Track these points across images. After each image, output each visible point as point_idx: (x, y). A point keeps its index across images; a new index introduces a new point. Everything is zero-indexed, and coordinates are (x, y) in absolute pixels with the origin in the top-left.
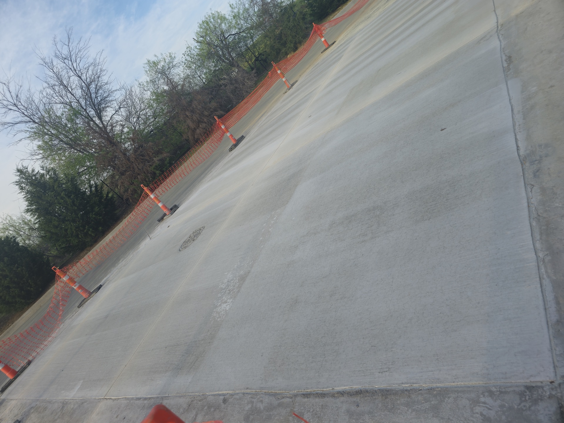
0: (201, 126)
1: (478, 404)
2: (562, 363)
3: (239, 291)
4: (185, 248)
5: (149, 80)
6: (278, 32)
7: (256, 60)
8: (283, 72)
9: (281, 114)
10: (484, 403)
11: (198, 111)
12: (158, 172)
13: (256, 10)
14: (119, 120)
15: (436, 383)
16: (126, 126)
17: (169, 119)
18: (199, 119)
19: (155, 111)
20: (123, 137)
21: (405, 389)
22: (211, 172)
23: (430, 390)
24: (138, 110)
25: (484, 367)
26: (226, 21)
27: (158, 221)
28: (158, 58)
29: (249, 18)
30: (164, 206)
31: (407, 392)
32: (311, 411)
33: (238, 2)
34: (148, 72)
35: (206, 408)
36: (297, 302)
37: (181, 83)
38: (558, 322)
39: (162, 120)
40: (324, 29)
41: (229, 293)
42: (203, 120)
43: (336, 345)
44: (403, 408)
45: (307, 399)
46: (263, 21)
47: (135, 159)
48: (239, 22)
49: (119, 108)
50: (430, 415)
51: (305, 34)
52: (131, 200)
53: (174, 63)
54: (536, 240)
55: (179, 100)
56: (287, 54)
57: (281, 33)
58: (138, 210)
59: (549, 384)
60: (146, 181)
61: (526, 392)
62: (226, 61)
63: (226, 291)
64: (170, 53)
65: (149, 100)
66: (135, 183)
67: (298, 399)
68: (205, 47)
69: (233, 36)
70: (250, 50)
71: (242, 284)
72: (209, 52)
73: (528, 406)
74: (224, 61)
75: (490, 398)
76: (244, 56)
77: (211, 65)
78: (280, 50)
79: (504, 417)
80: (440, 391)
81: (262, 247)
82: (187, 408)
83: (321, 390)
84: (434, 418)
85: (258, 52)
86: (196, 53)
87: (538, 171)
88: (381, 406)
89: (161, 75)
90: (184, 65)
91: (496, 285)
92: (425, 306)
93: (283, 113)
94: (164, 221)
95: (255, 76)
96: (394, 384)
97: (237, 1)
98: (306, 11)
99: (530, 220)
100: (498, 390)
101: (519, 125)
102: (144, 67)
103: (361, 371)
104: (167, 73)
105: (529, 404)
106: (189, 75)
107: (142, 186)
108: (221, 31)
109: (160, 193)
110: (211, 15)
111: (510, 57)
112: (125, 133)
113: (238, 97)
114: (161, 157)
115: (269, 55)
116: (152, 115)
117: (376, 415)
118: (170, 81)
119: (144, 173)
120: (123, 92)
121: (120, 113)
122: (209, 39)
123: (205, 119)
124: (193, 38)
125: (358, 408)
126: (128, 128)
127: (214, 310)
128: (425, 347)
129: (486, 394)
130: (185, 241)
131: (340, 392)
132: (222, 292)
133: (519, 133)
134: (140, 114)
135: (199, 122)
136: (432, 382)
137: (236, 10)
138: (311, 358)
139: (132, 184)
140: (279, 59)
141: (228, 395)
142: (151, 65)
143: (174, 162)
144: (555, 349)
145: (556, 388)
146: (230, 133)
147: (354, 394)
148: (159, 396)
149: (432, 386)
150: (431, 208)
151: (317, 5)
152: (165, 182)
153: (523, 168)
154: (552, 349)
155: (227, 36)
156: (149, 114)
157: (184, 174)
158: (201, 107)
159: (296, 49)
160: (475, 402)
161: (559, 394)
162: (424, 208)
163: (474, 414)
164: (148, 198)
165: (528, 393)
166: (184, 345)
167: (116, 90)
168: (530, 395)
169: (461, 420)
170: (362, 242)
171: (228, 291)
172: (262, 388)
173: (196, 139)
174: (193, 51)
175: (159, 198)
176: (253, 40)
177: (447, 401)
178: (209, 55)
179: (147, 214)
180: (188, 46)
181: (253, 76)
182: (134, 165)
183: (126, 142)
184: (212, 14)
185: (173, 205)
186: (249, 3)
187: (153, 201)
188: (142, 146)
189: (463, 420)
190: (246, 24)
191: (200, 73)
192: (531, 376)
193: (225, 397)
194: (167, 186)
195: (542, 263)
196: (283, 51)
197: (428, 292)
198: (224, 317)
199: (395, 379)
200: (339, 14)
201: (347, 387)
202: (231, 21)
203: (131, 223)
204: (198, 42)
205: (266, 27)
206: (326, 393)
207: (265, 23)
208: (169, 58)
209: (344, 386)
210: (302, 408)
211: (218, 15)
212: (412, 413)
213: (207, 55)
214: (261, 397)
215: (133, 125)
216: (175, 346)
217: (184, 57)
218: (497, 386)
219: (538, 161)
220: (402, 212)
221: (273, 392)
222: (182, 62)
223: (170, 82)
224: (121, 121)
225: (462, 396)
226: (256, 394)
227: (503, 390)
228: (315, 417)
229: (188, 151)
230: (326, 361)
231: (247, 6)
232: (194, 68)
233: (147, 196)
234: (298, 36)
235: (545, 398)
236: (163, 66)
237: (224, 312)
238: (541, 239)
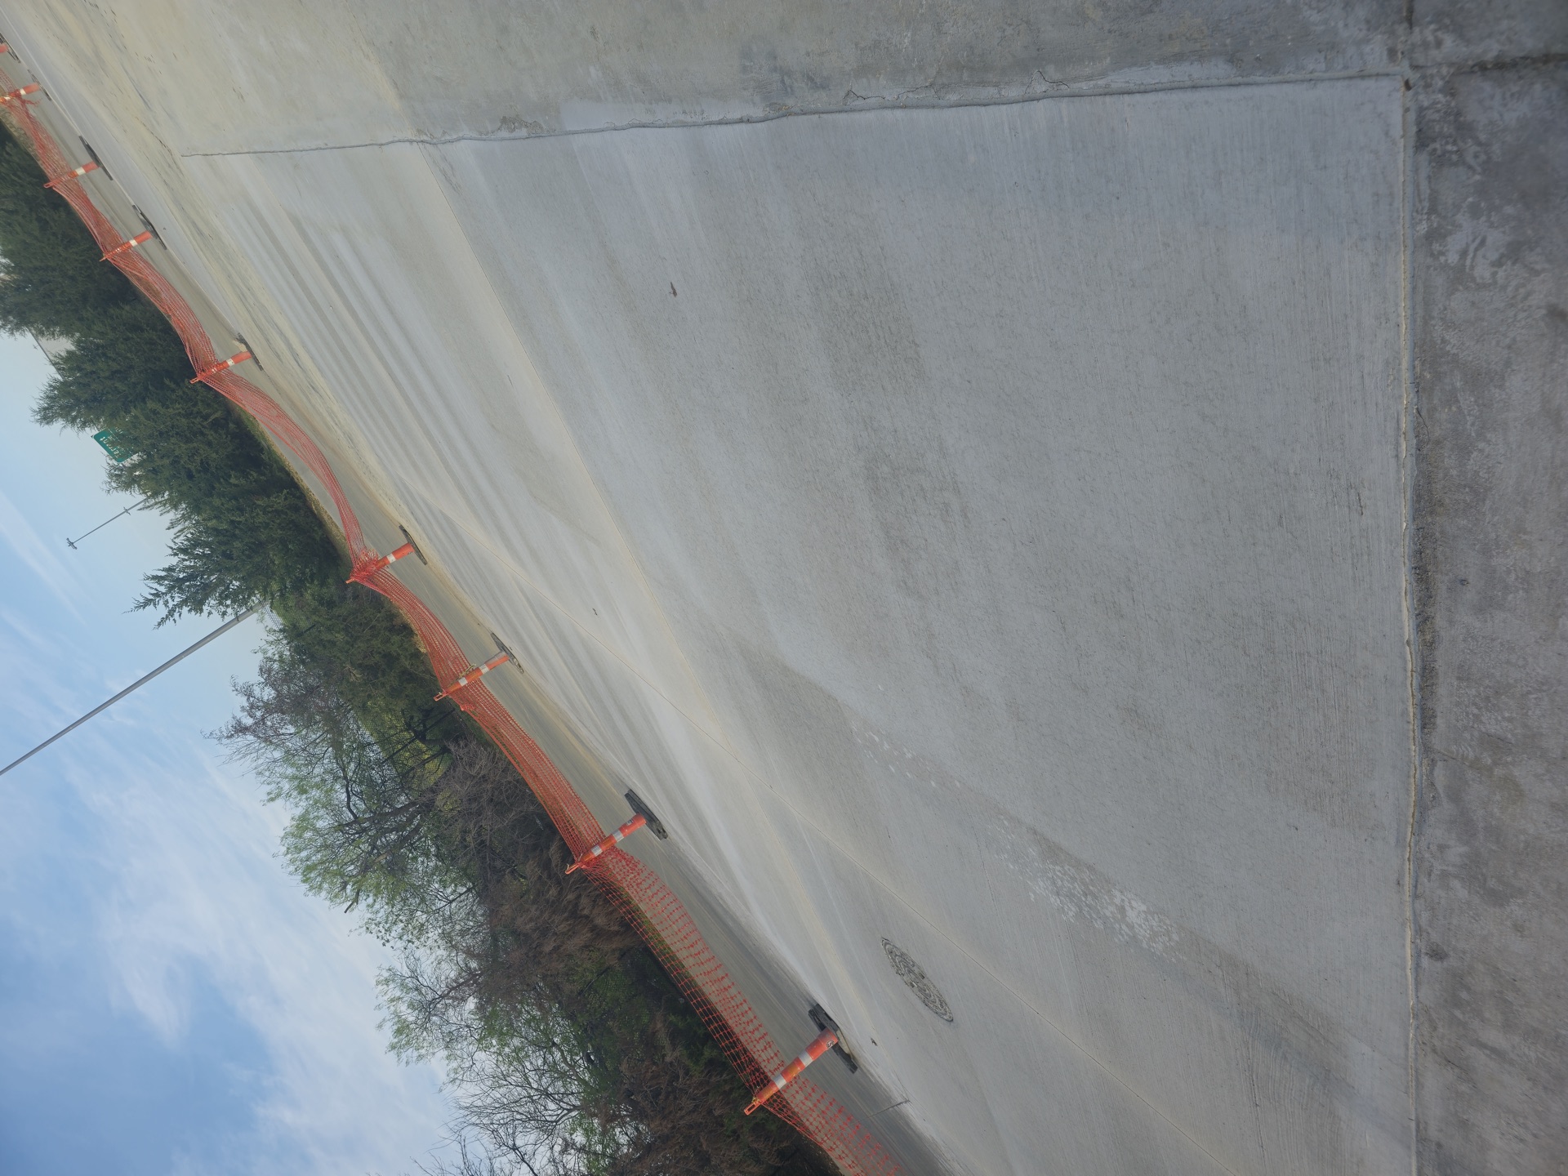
0: (586, 912)
1: (1467, 270)
2: (1351, 57)
3: (1091, 868)
4: (944, 1005)
5: (445, 1053)
6: (356, 676)
7: (423, 740)
8: (464, 670)
9: (579, 685)
10: (1464, 254)
11: (546, 915)
12: (708, 1053)
13: (292, 729)
14: (548, 1154)
15: (1399, 370)
16: (567, 1135)
17: (559, 1003)
18: (566, 915)
19: (532, 1043)
20: (599, 1148)
21: (1413, 451)
22: (721, 899)
23: (1418, 386)
24: (524, 1093)
25: (1356, 246)
26: (311, 816)
27: (853, 1072)
28: (388, 1018)
29: (311, 750)
30: (811, 1048)
31: (1425, 449)
32: (1476, 711)
33: (266, 778)
34: (423, 1051)
35: (1458, 1013)
36: (1134, 708)
37: (461, 957)
38: (1232, 59)
39: (558, 1024)
40: (366, 555)
41: (1095, 897)
42: (569, 902)
43: (1272, 618)
44: (1472, 461)
45: (1438, 718)
46: (323, 712)
47: (664, 1118)
48: (318, 779)
49: (514, 1150)
50: (1497, 395)
51: (372, 601)
52: (785, 1144)
53: (406, 972)
54: (998, 96)
55: (508, 968)
56: (417, 655)
57: (360, 666)
58: (820, 1131)
59: (1411, 93)
60: (731, 1090)
61: (1435, 150)
62: (416, 822)
63: (1087, 905)
64: (378, 983)
65: (500, 1059)
66: (735, 1126)
67: (1437, 742)
68: (372, 878)
69: (353, 798)
70: (394, 754)
71: (1069, 854)
72: (387, 869)
73: (1475, 148)
74: (416, 830)
75: (1449, 239)
76: (408, 772)
77: (422, 865)
78: (404, 672)
79: (1509, 210)
80: (1423, 363)
81: (958, 784)
82: (1456, 1070)
83: (1412, 676)
84: (1507, 384)
85: (402, 731)
86: (386, 907)
87: (811, 79)
88: (1465, 521)
89: (435, 1015)
90: (413, 943)
91: (1118, 198)
92: (1165, 376)
93: (576, 680)
94: (854, 1053)
95: (466, 746)
96: (1399, 479)
97: (262, 781)
98: (313, 595)
99: (942, 107)
100: (1425, 217)
101: (684, 112)
102: (407, 1063)
103: (1355, 561)
104: (429, 998)
105: (1469, 144)
106: (443, 933)
107: (749, 1110)
108: (336, 831)
109: (772, 1058)
110: (289, 856)
111: (504, 120)
112: (589, 1140)
113: (516, 797)
114: (663, 1039)
115: (414, 701)
116: (542, 1053)
117: (1493, 535)
118: (453, 988)
119: (707, 1093)
120: (470, 1133)
121: (530, 1149)
122: (352, 867)
123: (568, 897)
124: (345, 912)
125: (1470, 581)
126: (574, 1130)
127: (1145, 945)
128: (1288, 389)
129: (1436, 247)
130: (924, 1002)
131: (1418, 626)
132: (1090, 915)
133: (705, 115)
134: (537, 1090)
135: (574, 914)
136: (1395, 379)
137: (286, 786)
138: (1310, 693)
139: (739, 1136)
140: (427, 677)
141: (1418, 941)
142: (403, 1042)
143: (682, 1000)
144: (1311, 73)
145: (1423, 77)
146: (616, 831)
147: (1428, 589)
148: (1414, 1149)
149: (1408, 382)
150: (884, 337)
151: (298, 566)
152: (742, 1039)
153: (800, 112)
154: (1311, 80)
155: (350, 814)
156: (540, 1062)
157: (723, 978)
158: (535, 906)
159: (406, 630)
160: (1460, 277)
161: (1444, 70)
162: (885, 356)
163: (1495, 282)
164: (786, 1096)
165: (1437, 145)
166: (1250, 1050)
167: (464, 1155)
168: (1443, 142)
169: (1515, 315)
170: (966, 516)
171: (1086, 898)
172: (1398, 841)
173: (622, 930)
174: (380, 915)
175: (788, 1062)
176: (369, 744)
177: (1455, 348)
178: (396, 869)
179: (831, 1104)
180: (365, 928)
181: (466, 750)
182: (681, 1122)
183: (614, 1140)
184: (288, 853)
185: (809, 1018)
186: (273, 747)
187: (796, 1082)
188: (629, 1093)
189: (1514, 312)
190: (326, 761)
191: (439, 900)
192: (1387, 134)
193: (1423, 951)
194: (753, 1033)
195: (1063, 87)
196: (407, 663)
197: (1126, 367)
198: (1168, 922)
199: (1381, 474)
200: (330, 511)
201: (1404, 605)
202: (311, 802)
203: (856, 1158)
204: (356, 900)
205: (339, 707)
206: (1420, 663)
207: (329, 708)
208: (392, 986)
209: (1401, 611)
210: (1467, 735)
211: (293, 835)
212: (1488, 442)
213: (394, 876)
214: (1429, 848)
215: (565, 1112)
216: (1254, 1077)
217: (392, 943)
218: (1413, 219)
219: (786, 78)
220: (889, 410)
221: (1412, 810)
222: (405, 948)
223: (455, 992)
224: (552, 1148)
225: (1442, 308)
226: (1418, 860)
227: (1426, 204)
228: (1495, 702)
229: (651, 955)
230: (1322, 651)
231: (278, 754)
232: (425, 916)
233: (778, 1097)
234: (374, 623)
235: (1453, 104)
236: (411, 1006)
237: (1154, 919)
238: (996, 85)
